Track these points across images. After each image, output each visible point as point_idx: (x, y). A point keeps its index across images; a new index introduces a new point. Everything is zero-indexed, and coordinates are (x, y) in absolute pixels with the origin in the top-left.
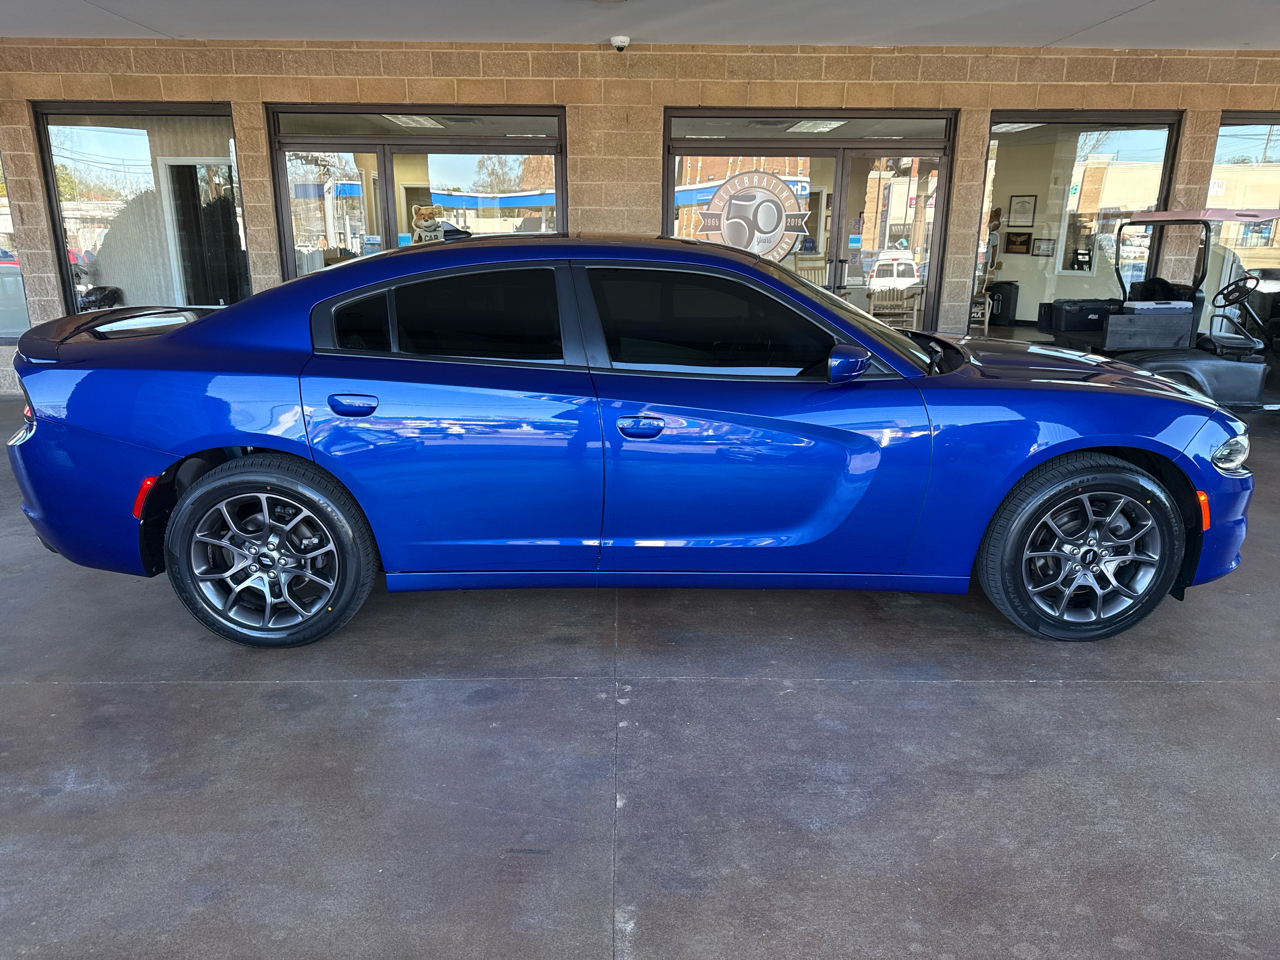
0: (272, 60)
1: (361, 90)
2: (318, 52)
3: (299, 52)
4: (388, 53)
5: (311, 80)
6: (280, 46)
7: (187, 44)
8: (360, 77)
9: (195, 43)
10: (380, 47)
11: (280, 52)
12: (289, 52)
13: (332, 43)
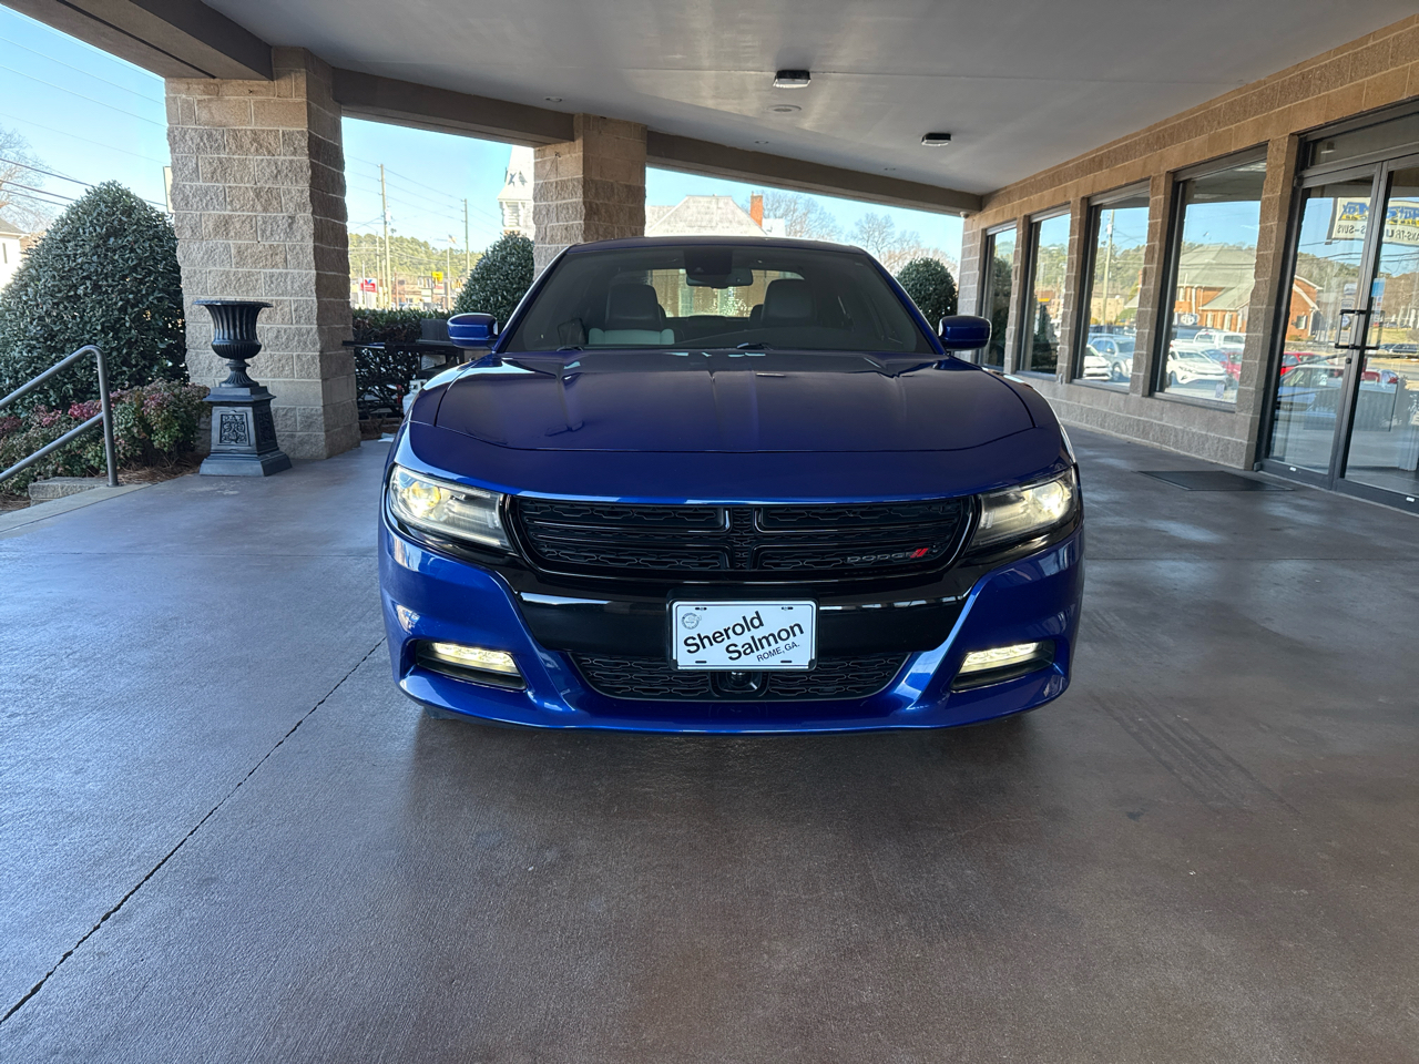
0: (1302, 84)
1: (1367, 94)
2: (1339, 60)
3: (1326, 65)
4: (1397, 37)
5: (1329, 96)
6: (1314, 64)
7: (1254, 87)
8: (1368, 78)
9: (1260, 84)
10: (1393, 31)
11: (1311, 71)
12: (1317, 69)
13: (1353, 43)
